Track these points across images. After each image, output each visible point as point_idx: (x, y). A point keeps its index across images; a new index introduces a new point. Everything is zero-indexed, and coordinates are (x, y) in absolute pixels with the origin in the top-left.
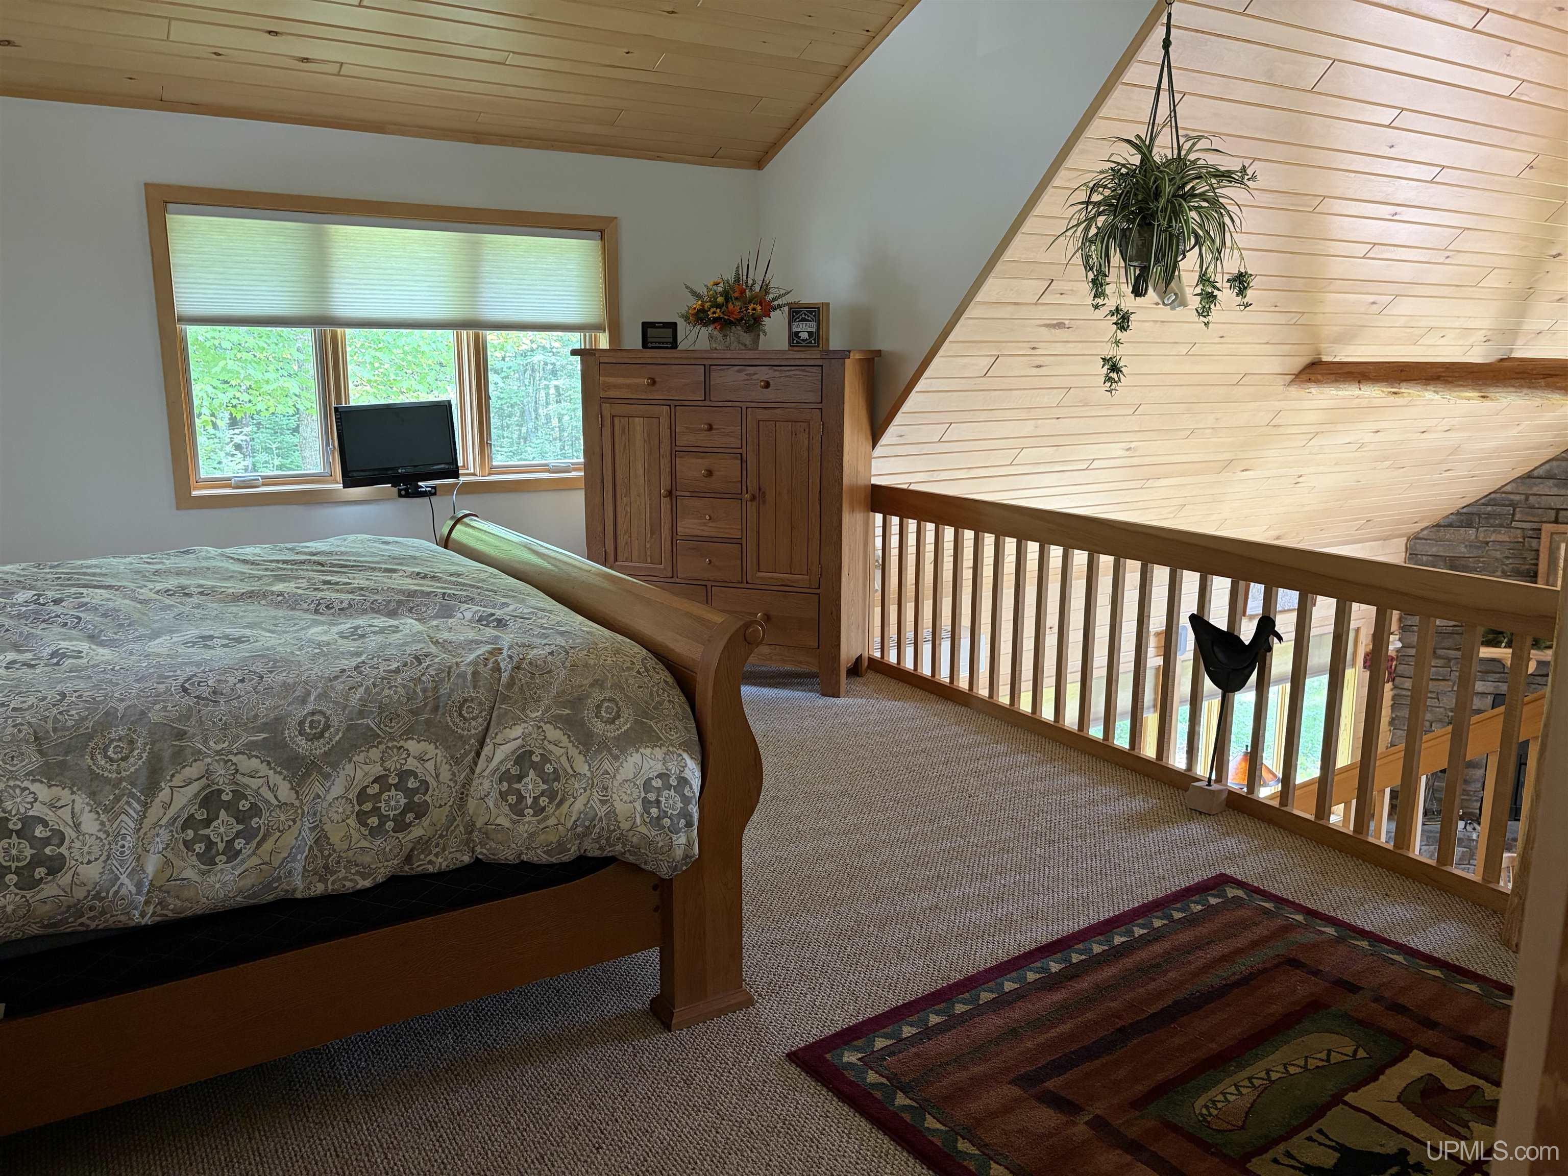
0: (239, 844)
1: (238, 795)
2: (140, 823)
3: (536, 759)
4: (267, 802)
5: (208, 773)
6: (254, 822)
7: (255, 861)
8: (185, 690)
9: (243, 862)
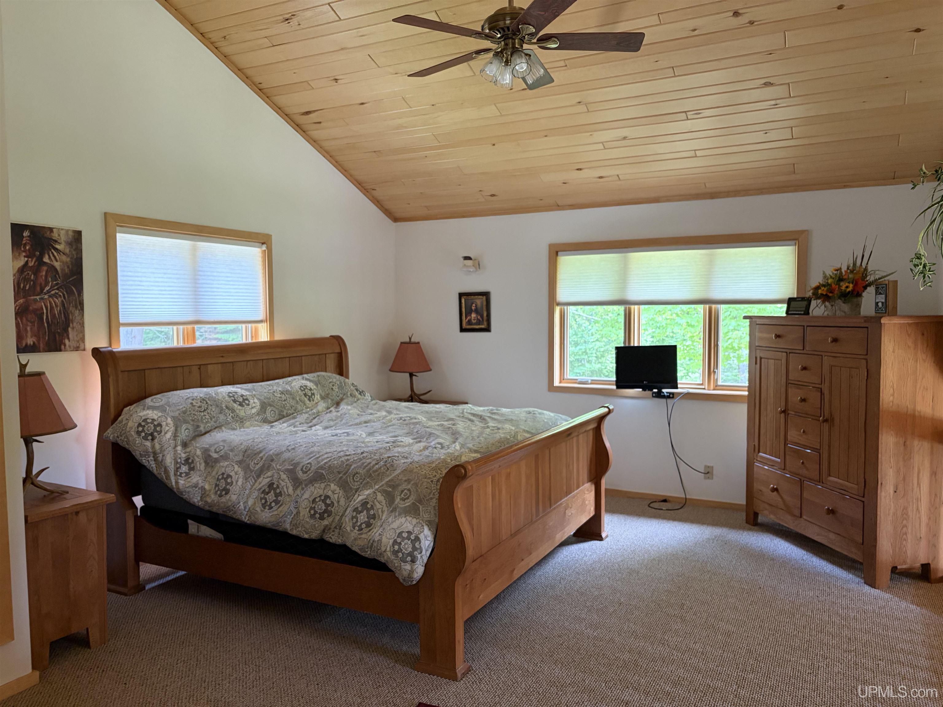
0: (273, 504)
1: (278, 487)
2: (252, 486)
3: (369, 506)
4: (284, 492)
5: (272, 476)
6: (279, 498)
7: (276, 513)
9: (273, 511)
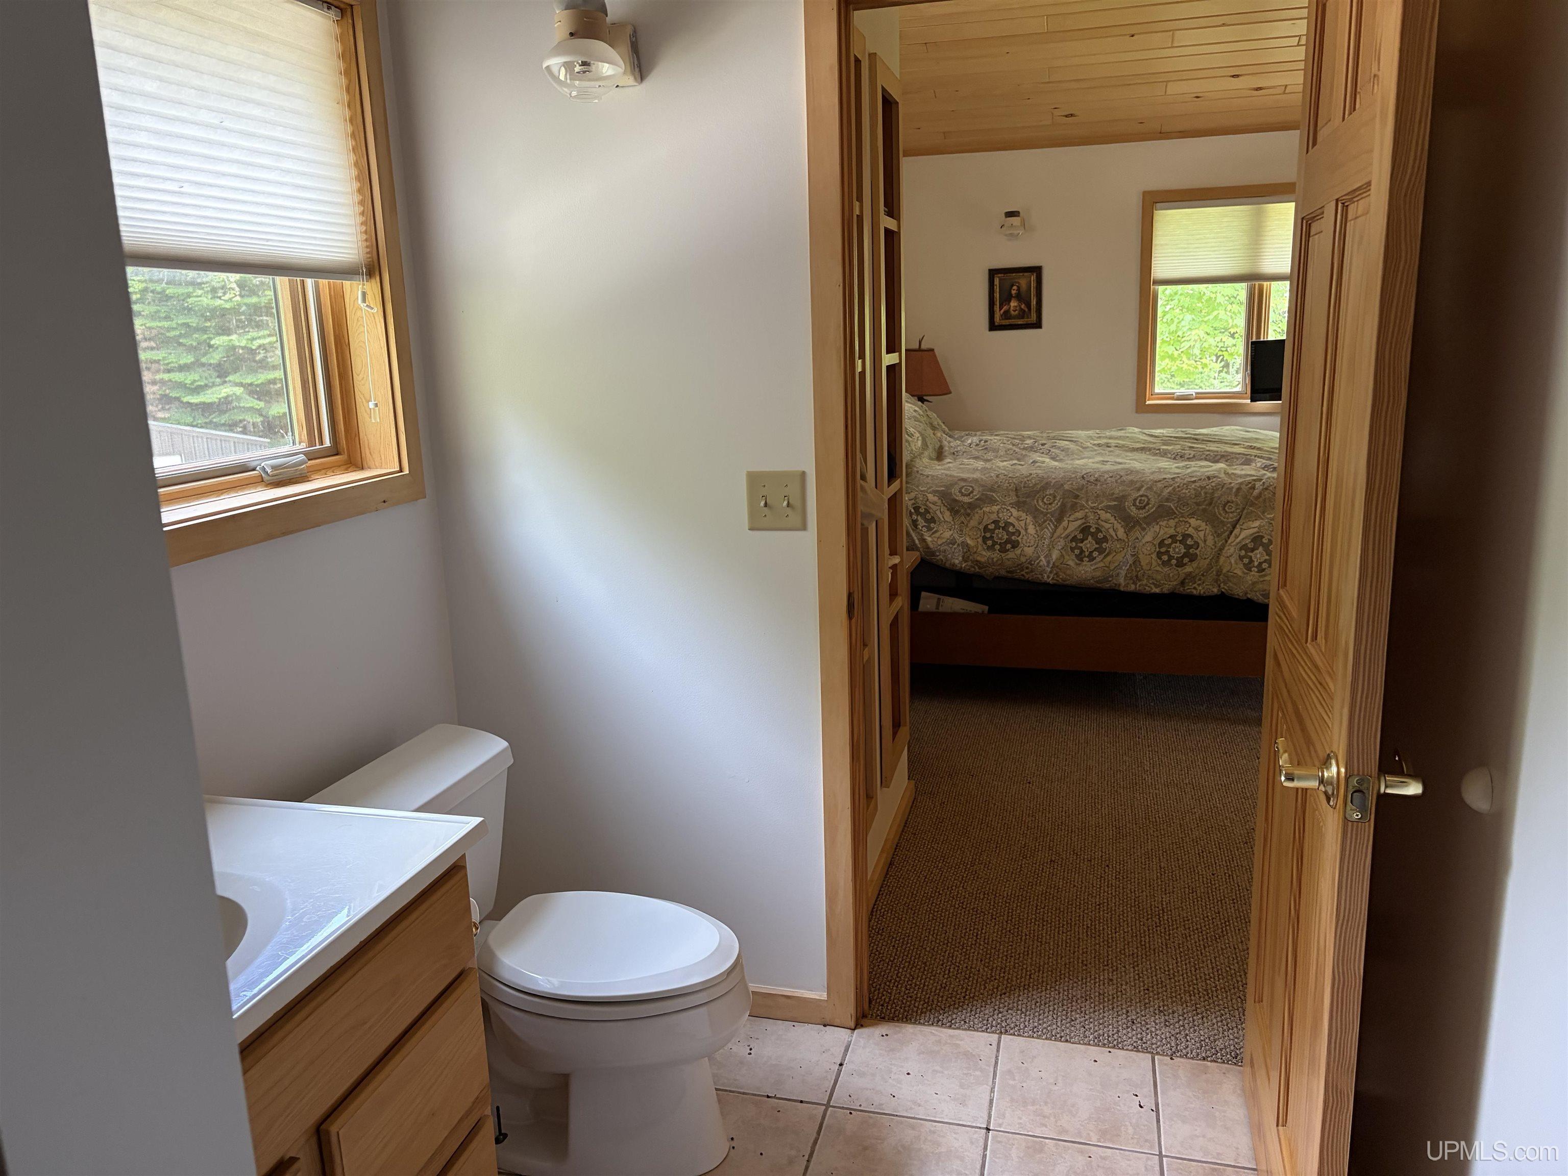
0: (1095, 554)
1: (1098, 530)
2: (1053, 534)
3: (1265, 541)
4: (1111, 536)
5: (1086, 517)
6: (1104, 545)
7: (1102, 564)
8: (1083, 477)
9: (1096, 564)
